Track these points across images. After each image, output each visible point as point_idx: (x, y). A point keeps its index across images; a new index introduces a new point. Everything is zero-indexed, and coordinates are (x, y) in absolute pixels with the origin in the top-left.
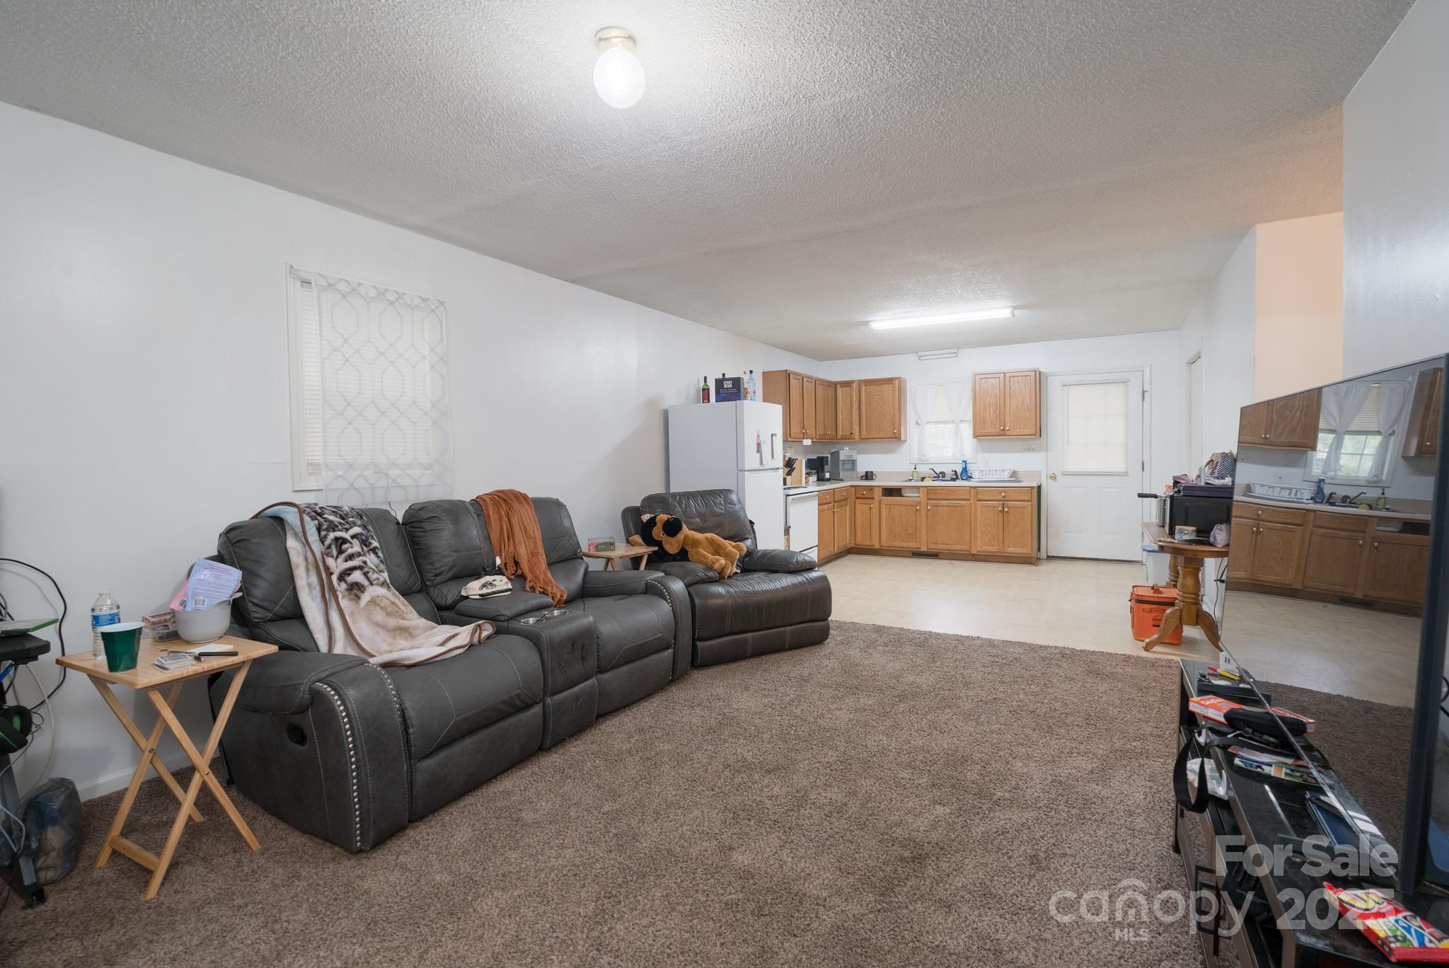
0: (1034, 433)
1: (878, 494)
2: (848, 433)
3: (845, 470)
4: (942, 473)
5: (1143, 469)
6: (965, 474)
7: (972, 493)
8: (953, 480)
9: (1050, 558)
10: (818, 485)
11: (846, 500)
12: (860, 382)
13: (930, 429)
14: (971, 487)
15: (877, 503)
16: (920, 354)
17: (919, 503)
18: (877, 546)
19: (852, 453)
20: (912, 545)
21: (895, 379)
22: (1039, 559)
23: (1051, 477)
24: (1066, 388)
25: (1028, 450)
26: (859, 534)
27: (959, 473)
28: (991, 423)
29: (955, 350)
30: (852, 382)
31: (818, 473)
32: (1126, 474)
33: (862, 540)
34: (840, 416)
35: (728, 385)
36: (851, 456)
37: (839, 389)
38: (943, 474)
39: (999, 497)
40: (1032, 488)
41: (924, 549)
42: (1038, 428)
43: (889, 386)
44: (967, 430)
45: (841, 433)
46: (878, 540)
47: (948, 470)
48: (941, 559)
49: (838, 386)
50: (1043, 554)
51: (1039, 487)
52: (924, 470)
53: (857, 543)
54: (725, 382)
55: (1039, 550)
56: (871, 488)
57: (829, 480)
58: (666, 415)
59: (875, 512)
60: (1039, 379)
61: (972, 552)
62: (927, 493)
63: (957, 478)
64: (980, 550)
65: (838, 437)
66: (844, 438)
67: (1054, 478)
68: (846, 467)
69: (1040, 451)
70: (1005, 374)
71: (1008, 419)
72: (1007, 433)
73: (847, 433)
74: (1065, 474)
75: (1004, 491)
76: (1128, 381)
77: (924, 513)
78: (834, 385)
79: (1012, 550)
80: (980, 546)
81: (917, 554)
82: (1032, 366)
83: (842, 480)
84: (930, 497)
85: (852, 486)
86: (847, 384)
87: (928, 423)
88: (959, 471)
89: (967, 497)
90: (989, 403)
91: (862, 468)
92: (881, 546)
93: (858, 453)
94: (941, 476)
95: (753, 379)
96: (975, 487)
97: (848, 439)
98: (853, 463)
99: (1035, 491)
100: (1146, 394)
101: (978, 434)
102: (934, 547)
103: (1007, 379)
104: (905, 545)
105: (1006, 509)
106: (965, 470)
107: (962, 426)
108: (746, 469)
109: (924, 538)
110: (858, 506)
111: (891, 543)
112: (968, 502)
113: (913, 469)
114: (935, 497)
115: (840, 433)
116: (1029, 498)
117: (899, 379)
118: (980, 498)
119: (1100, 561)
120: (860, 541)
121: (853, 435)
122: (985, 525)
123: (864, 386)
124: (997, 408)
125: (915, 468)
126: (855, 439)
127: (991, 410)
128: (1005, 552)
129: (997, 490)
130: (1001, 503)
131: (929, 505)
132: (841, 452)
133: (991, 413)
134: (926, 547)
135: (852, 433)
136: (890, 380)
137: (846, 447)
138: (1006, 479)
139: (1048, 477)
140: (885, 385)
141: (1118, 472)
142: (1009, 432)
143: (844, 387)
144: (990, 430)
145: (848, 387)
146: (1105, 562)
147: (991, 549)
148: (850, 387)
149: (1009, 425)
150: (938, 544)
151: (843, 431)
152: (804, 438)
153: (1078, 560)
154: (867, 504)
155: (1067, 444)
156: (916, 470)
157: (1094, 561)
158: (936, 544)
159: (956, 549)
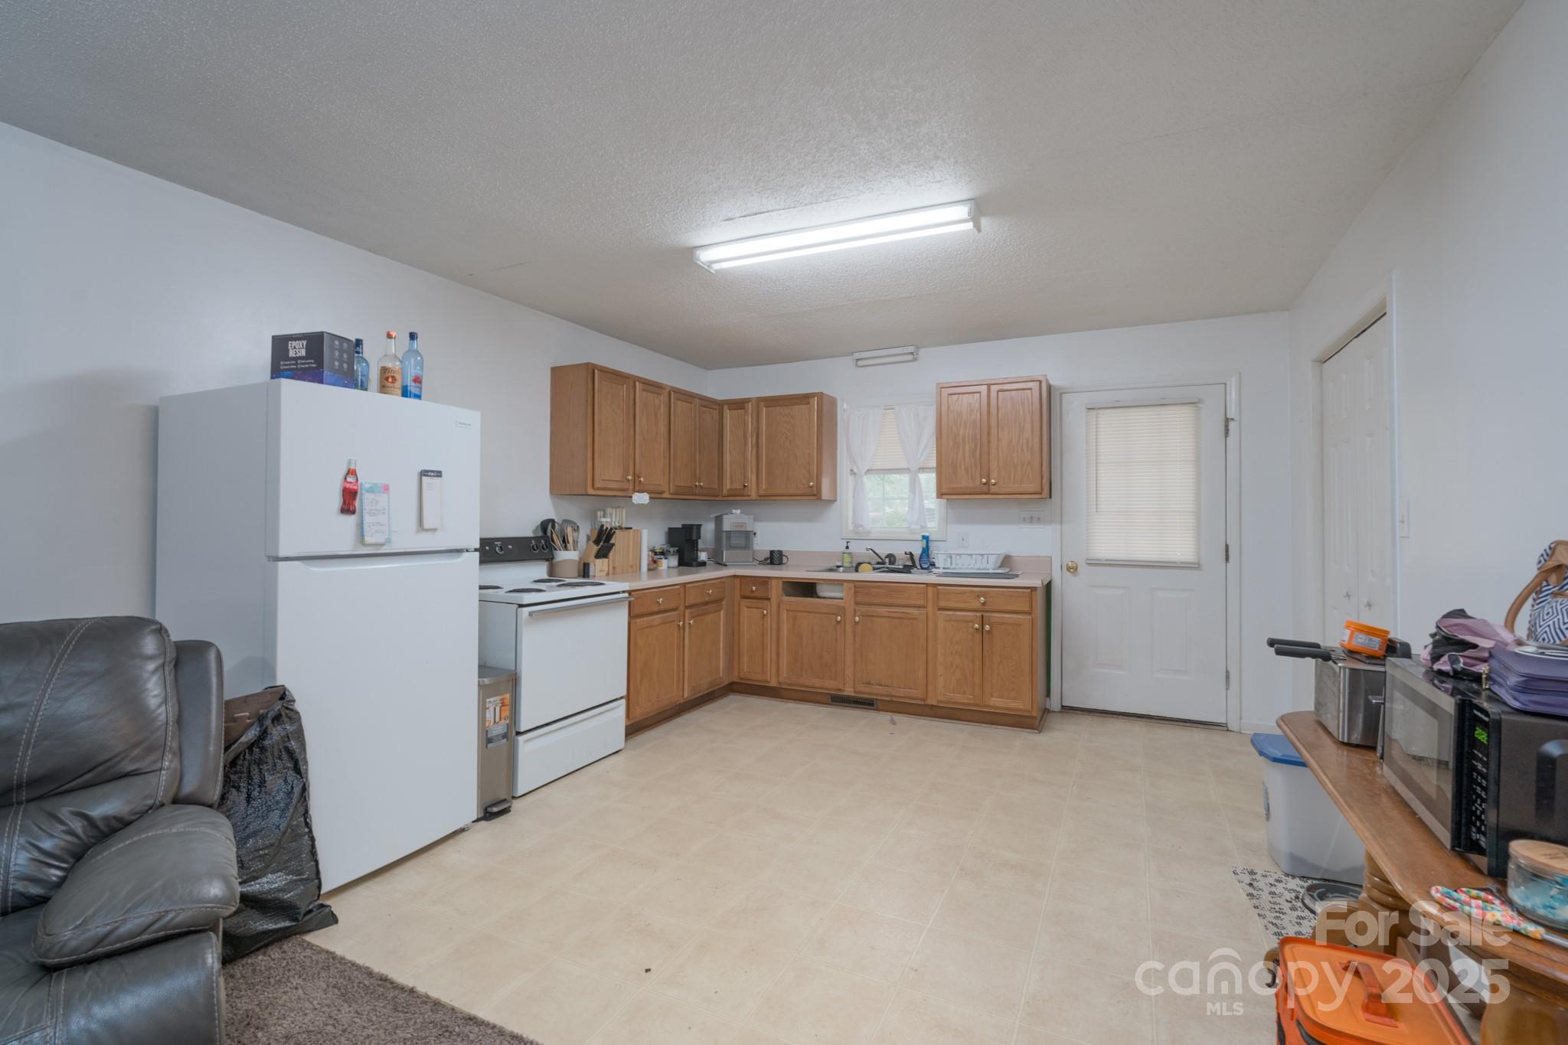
0: (1038, 489)
1: (776, 591)
2: (740, 486)
3: (732, 546)
4: (890, 556)
5: (1227, 559)
6: (924, 560)
7: (930, 595)
8: (907, 569)
9: (1067, 710)
10: (680, 574)
11: (718, 601)
12: (760, 400)
13: (870, 483)
14: (927, 585)
15: (774, 607)
16: (857, 355)
17: (842, 610)
18: (773, 683)
19: (745, 519)
20: (830, 685)
21: (813, 395)
22: (1046, 711)
23: (1069, 568)
24: (1093, 413)
25: (1032, 520)
26: (744, 659)
27: (916, 558)
28: (968, 471)
29: (911, 349)
30: (747, 401)
31: (682, 553)
32: (1195, 566)
33: (748, 669)
34: (728, 458)
35: (297, 350)
36: (742, 525)
37: (727, 413)
38: (891, 558)
39: (975, 604)
40: (1033, 589)
41: (849, 691)
42: (1045, 481)
43: (804, 408)
44: (928, 481)
45: (728, 487)
46: (773, 671)
47: (899, 550)
48: (877, 710)
49: (726, 407)
50: (1055, 703)
51: (1048, 587)
52: (859, 549)
53: (741, 674)
54: (292, 344)
55: (1048, 694)
56: (765, 581)
58: (153, 417)
59: (771, 622)
60: (1049, 400)
61: (929, 702)
62: (855, 592)
63: (914, 565)
64: (942, 698)
65: (724, 492)
66: (733, 493)
67: (1073, 569)
68: (735, 541)
69: (1050, 522)
70: (989, 386)
71: (994, 466)
72: (994, 489)
73: (738, 486)
74: (1094, 563)
75: (984, 594)
76: (1200, 401)
77: (849, 629)
78: (720, 405)
79: (997, 702)
80: (942, 692)
81: (840, 700)
82: (1037, 372)
83: (725, 565)
84: (859, 599)
85: (735, 576)
86: (739, 405)
87: (869, 471)
88: (917, 552)
89: (919, 603)
90: (964, 437)
91: (763, 544)
92: (779, 683)
93: (755, 520)
94: (887, 562)
95: (417, 352)
96: (935, 585)
97: (738, 497)
98: (748, 536)
99: (1040, 597)
100: (1232, 425)
101: (944, 490)
102: (866, 691)
103: (993, 395)
104: (817, 683)
105: (987, 627)
106: (926, 551)
107: (922, 477)
108: (282, 553)
109: (849, 674)
110: (745, 611)
111: (797, 679)
112: (923, 611)
113: (843, 549)
114: (870, 600)
115: (727, 485)
116: (1026, 608)
117: (820, 396)
118: (943, 604)
119: (1153, 721)
120: (745, 670)
121: (746, 489)
122: (952, 653)
123: (766, 407)
124: (976, 446)
125: (847, 547)
126: (749, 496)
127: (967, 448)
128: (986, 706)
129: (973, 592)
130: (979, 614)
131: (858, 613)
132: (725, 517)
133: (967, 454)
134: (852, 690)
135: (745, 486)
136: (805, 398)
137: (736, 509)
138: (991, 571)
139: (1065, 569)
140: (797, 407)
141: (1182, 563)
142: (996, 487)
143: (735, 409)
144: (965, 482)
145: (741, 409)
146: (1162, 722)
147: (962, 698)
148: (744, 408)
149: (996, 476)
150: (873, 685)
151: (732, 483)
152: (634, 491)
153: (1115, 716)
154: (757, 608)
155: (1095, 510)
156: (847, 551)
157: (1143, 720)
158: (868, 683)
159: (902, 695)
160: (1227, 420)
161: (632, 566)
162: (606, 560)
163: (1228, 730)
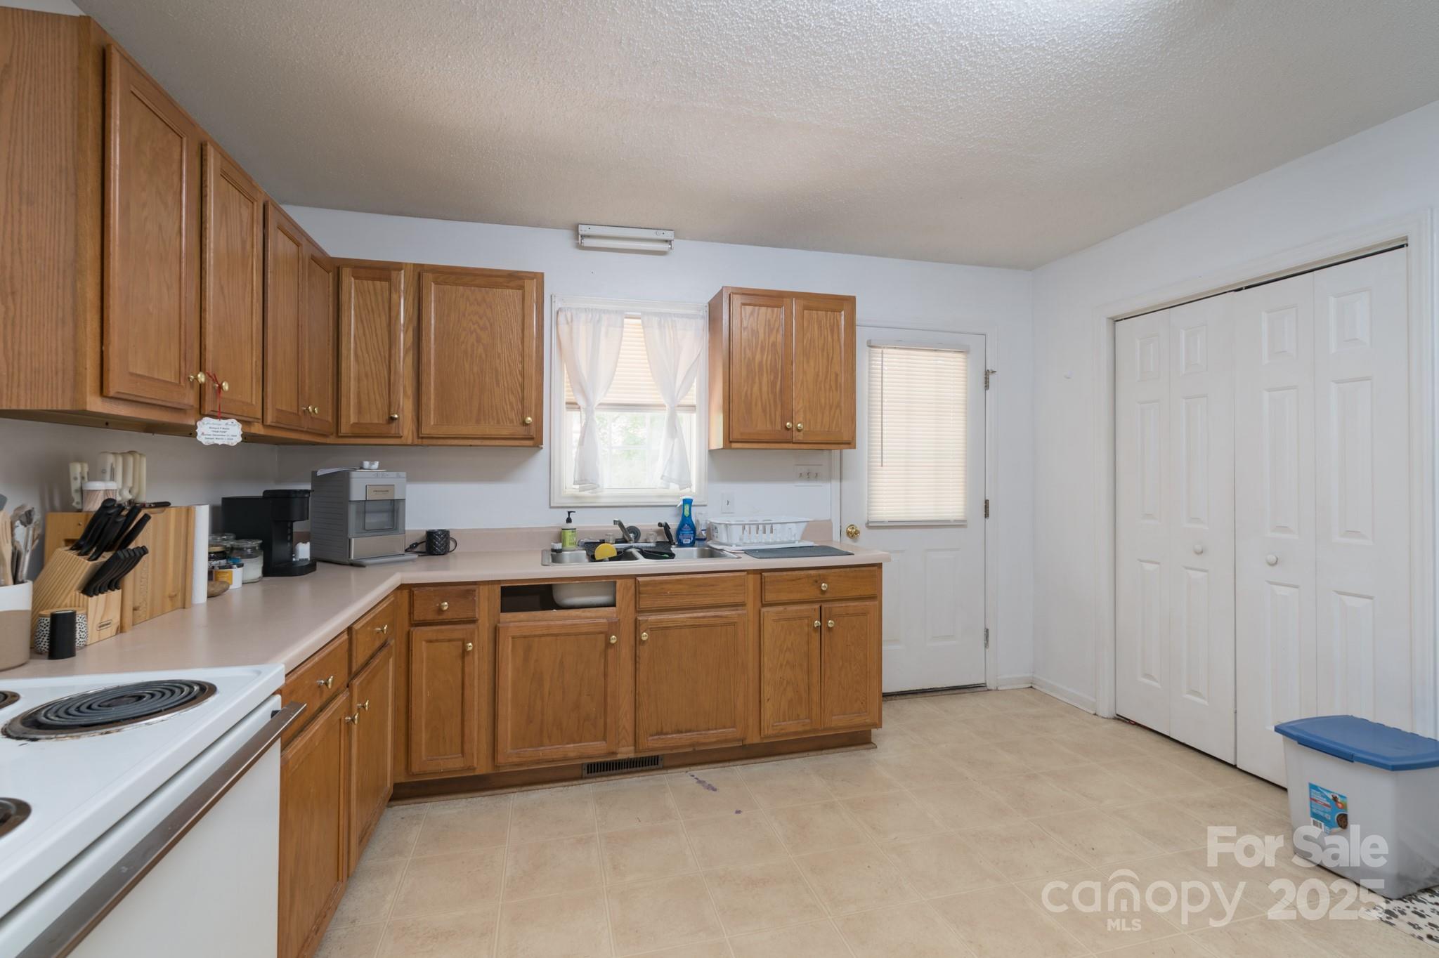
1: (487, 605)
2: (382, 420)
3: (365, 531)
4: (634, 530)
5: (987, 515)
6: (691, 534)
7: (752, 585)
12: (420, 273)
14: (748, 573)
15: (485, 637)
16: (582, 230)
17: (613, 625)
18: (481, 769)
19: (390, 478)
20: (595, 749)
21: (526, 277)
23: (849, 533)
24: (875, 351)
25: (810, 476)
26: (422, 736)
27: (673, 530)
28: (764, 411)
29: (668, 235)
30: (398, 267)
31: (266, 550)
34: (351, 367)
36: (386, 488)
38: (636, 533)
39: (812, 593)
40: (880, 565)
41: (625, 753)
42: (854, 428)
43: (512, 294)
45: (353, 419)
46: (485, 748)
48: (665, 768)
49: (350, 270)
52: (589, 523)
53: (415, 768)
56: (466, 590)
57: (309, 567)
59: (479, 666)
60: (853, 322)
61: (748, 741)
62: (638, 592)
63: (671, 542)
65: (344, 429)
66: (363, 432)
67: (853, 535)
68: (372, 520)
69: (829, 478)
70: (793, 300)
71: (798, 405)
72: (800, 437)
73: (374, 417)
74: (874, 526)
75: (823, 578)
76: (972, 350)
77: (626, 652)
78: (336, 268)
79: (837, 722)
81: (608, 768)
83: (357, 565)
85: (396, 585)
86: (382, 272)
87: (605, 405)
88: (674, 524)
89: (738, 599)
90: (761, 363)
91: (416, 523)
93: (411, 479)
94: (631, 540)
96: (758, 572)
97: (375, 439)
98: (394, 509)
99: (881, 573)
100: (991, 377)
101: (736, 437)
102: (654, 746)
103: (798, 311)
105: (831, 623)
106: (686, 521)
109: (626, 722)
110: (422, 650)
111: (529, 753)
112: (747, 612)
113: (563, 522)
114: (660, 603)
115: (350, 416)
116: (872, 591)
118: (770, 597)
119: (927, 694)
120: (424, 758)
121: (394, 425)
122: (781, 665)
123: (437, 283)
124: (776, 377)
125: (569, 520)
126: (401, 437)
127: (765, 379)
128: (825, 730)
129: (809, 577)
130: (817, 606)
131: (643, 626)
132: (354, 474)
133: (765, 389)
134: (632, 748)
135: (392, 419)
136: (515, 280)
137: (372, 461)
138: (797, 544)
139: (844, 534)
140: (499, 290)
141: (955, 521)
142: (801, 434)
143: (367, 279)
144: (762, 425)
145: (380, 279)
146: (935, 694)
147: (792, 727)
148: (388, 279)
149: (801, 419)
150: (667, 734)
151: (360, 411)
152: (202, 414)
153: (893, 697)
154: (450, 641)
155: (880, 464)
156: (571, 526)
157: (918, 696)
158: (660, 733)
159: (714, 740)
160: (987, 373)
161: (171, 597)
162: (117, 593)
163: (988, 690)
